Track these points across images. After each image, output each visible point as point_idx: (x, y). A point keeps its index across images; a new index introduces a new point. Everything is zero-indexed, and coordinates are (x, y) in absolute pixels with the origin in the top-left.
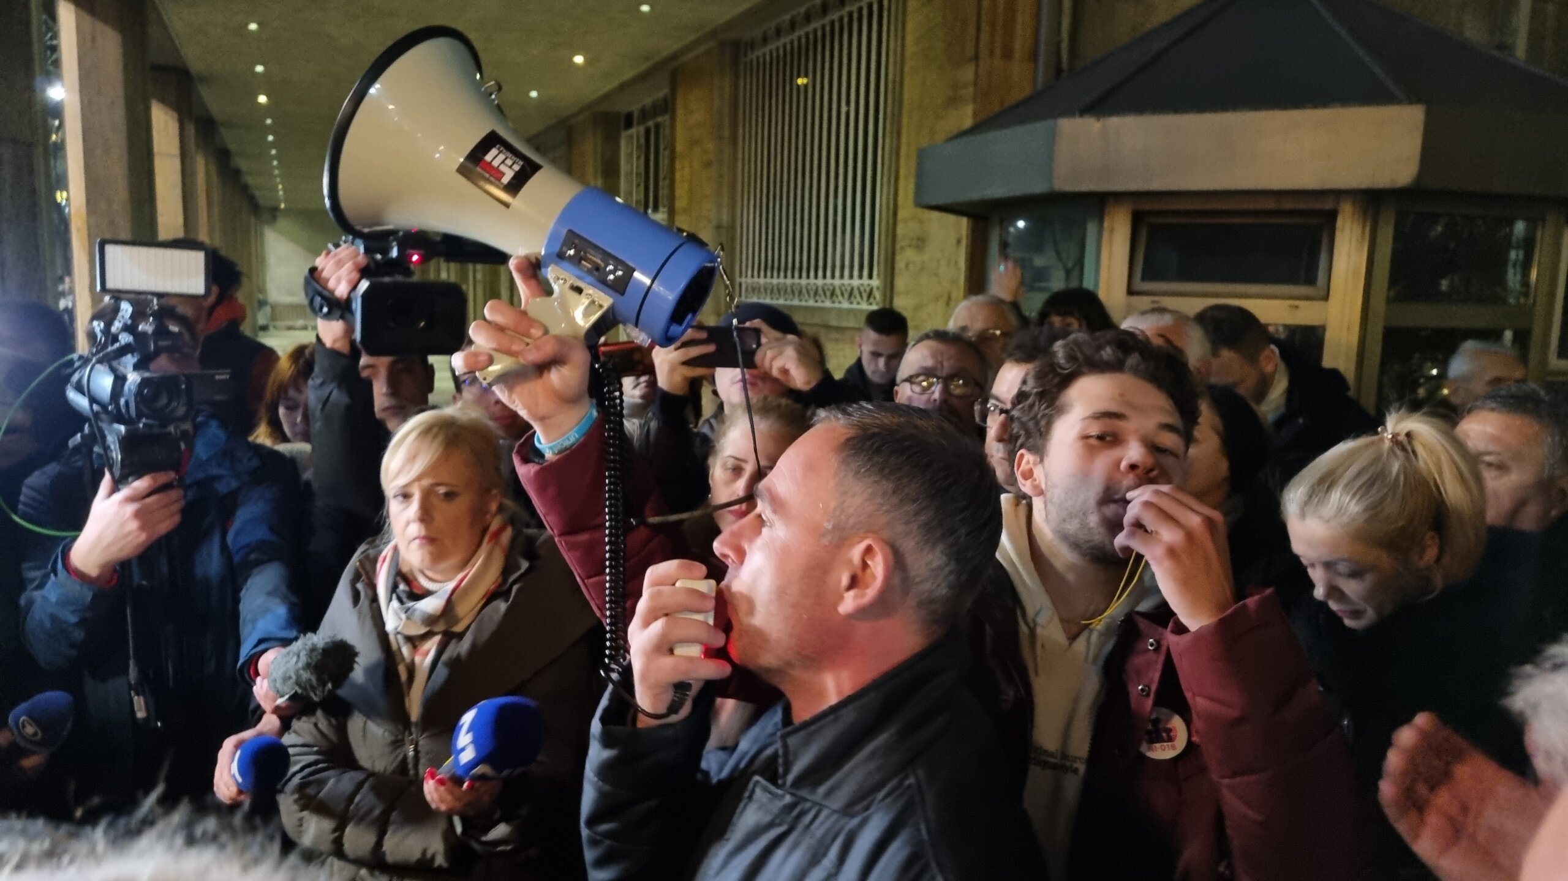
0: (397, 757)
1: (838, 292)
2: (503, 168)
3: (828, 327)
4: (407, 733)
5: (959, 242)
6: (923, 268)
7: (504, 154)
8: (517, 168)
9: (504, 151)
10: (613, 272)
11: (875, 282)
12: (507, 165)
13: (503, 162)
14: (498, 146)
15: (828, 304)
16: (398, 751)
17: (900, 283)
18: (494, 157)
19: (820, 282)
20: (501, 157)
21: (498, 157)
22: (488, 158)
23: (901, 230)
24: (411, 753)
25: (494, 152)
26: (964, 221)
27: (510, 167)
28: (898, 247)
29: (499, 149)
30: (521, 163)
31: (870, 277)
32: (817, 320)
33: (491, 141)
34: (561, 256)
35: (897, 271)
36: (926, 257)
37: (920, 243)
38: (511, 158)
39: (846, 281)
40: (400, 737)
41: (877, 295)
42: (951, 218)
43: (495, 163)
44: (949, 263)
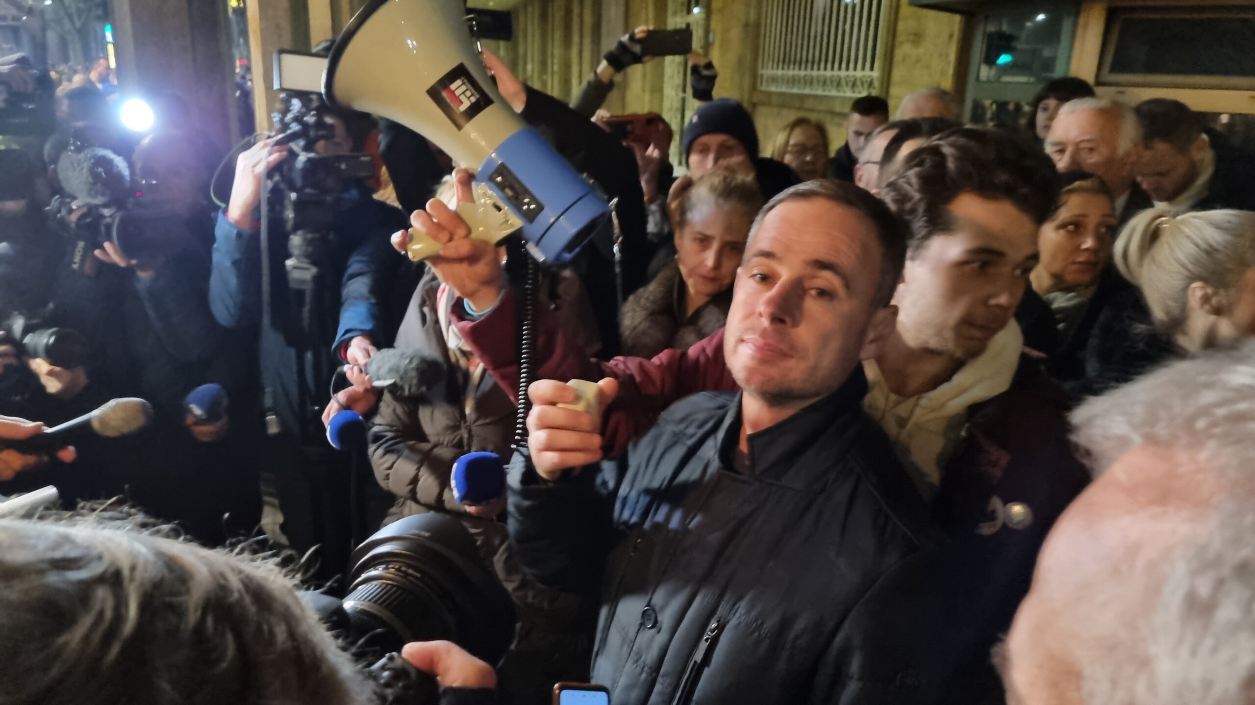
0: (455, 437)
1: (843, 82)
2: (462, 98)
3: (833, 113)
4: (462, 422)
5: (951, 36)
6: (918, 61)
7: (466, 85)
8: (473, 99)
9: (467, 83)
10: (529, 204)
11: (876, 74)
12: (466, 96)
13: (464, 93)
14: (462, 78)
15: (834, 93)
16: (456, 433)
17: (897, 75)
18: (459, 87)
19: (829, 73)
20: (464, 88)
21: (461, 88)
22: (453, 86)
23: (901, 26)
24: (466, 436)
25: (458, 82)
26: (957, 19)
27: (469, 98)
28: (897, 43)
29: (463, 81)
30: (478, 96)
31: (872, 68)
32: (823, 106)
33: (459, 72)
34: (491, 179)
35: (895, 64)
36: (921, 51)
37: (917, 37)
38: (470, 91)
39: (851, 73)
40: (458, 423)
41: (876, 84)
42: (944, 16)
43: (458, 93)
44: (940, 56)
